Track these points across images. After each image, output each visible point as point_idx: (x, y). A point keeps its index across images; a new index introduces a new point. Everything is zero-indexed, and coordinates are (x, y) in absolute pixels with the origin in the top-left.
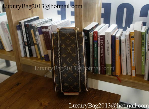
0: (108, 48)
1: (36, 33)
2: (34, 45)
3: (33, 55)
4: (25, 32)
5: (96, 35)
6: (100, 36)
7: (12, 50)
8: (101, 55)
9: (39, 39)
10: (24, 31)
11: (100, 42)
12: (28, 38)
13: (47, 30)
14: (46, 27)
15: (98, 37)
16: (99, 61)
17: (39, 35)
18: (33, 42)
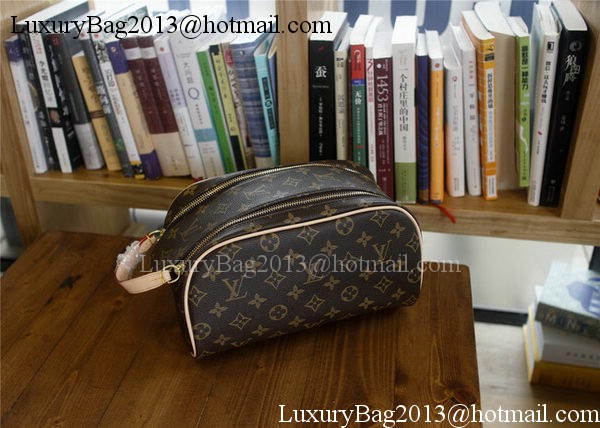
0: (404, 103)
1: (99, 68)
2: (90, 120)
3: (87, 162)
5: (359, 57)
6: (376, 61)
8: (380, 133)
9: (114, 92)
10: (42, 63)
11: (375, 87)
12: (61, 93)
13: (150, 53)
14: (145, 43)
16: (372, 156)
17: (113, 74)
18: (83, 108)
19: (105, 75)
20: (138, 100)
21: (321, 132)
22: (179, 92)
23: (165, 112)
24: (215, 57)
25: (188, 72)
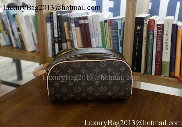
0: (167, 40)
1: (71, 25)
2: (66, 42)
4: (56, 25)
5: (152, 23)
6: (158, 25)
7: (35, 51)
8: (158, 50)
9: (74, 33)
10: (55, 23)
11: (157, 33)
13: (86, 21)
14: (85, 18)
15: (155, 27)
16: (154, 58)
17: (74, 27)
18: (65, 38)
19: (72, 27)
20: (81, 36)
21: (137, 48)
22: (93, 34)
23: (88, 40)
24: (106, 24)
25: (97, 28)
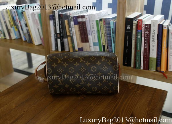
0: (153, 38)
1: (71, 23)
2: (67, 38)
3: (65, 49)
4: (58, 22)
5: (140, 23)
6: (146, 25)
7: (41, 44)
8: (145, 47)
9: (73, 30)
10: (57, 21)
11: (145, 32)
12: (61, 30)
13: (84, 20)
14: (83, 17)
15: (143, 26)
16: (142, 54)
17: (74, 25)
18: (66, 34)
19: (72, 25)
20: (79, 33)
21: (127, 45)
22: (90, 31)
23: (86, 37)
24: (101, 22)
25: (93, 26)
